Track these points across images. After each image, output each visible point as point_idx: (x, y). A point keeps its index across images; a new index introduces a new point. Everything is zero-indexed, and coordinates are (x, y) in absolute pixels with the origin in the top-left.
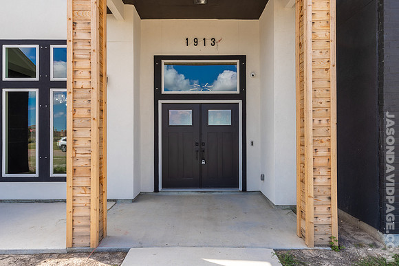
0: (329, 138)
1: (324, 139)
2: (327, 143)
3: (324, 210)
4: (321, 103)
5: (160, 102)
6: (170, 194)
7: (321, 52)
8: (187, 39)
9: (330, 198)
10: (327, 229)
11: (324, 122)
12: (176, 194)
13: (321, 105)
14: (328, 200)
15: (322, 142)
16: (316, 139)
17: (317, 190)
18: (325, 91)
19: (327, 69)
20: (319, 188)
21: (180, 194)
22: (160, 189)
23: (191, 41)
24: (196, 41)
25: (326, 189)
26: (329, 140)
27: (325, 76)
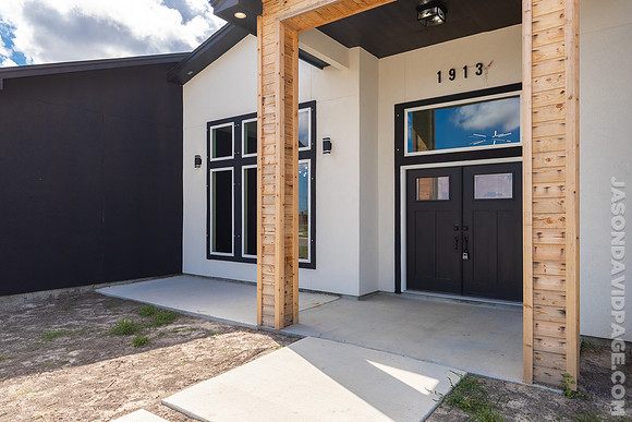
0: (563, 215)
1: (555, 218)
2: (560, 224)
3: (554, 329)
4: (549, 160)
5: (403, 169)
6: (416, 298)
7: (549, 80)
8: (439, 73)
9: (564, 312)
10: (558, 361)
11: (554, 190)
12: (425, 299)
13: (549, 164)
14: (561, 315)
15: (550, 222)
16: (540, 217)
17: (540, 297)
18: (557, 141)
19: (559, 106)
20: (543, 295)
21: (430, 300)
22: (403, 288)
23: (446, 75)
24: (453, 73)
25: (556, 297)
26: (563, 219)
27: (555, 116)
